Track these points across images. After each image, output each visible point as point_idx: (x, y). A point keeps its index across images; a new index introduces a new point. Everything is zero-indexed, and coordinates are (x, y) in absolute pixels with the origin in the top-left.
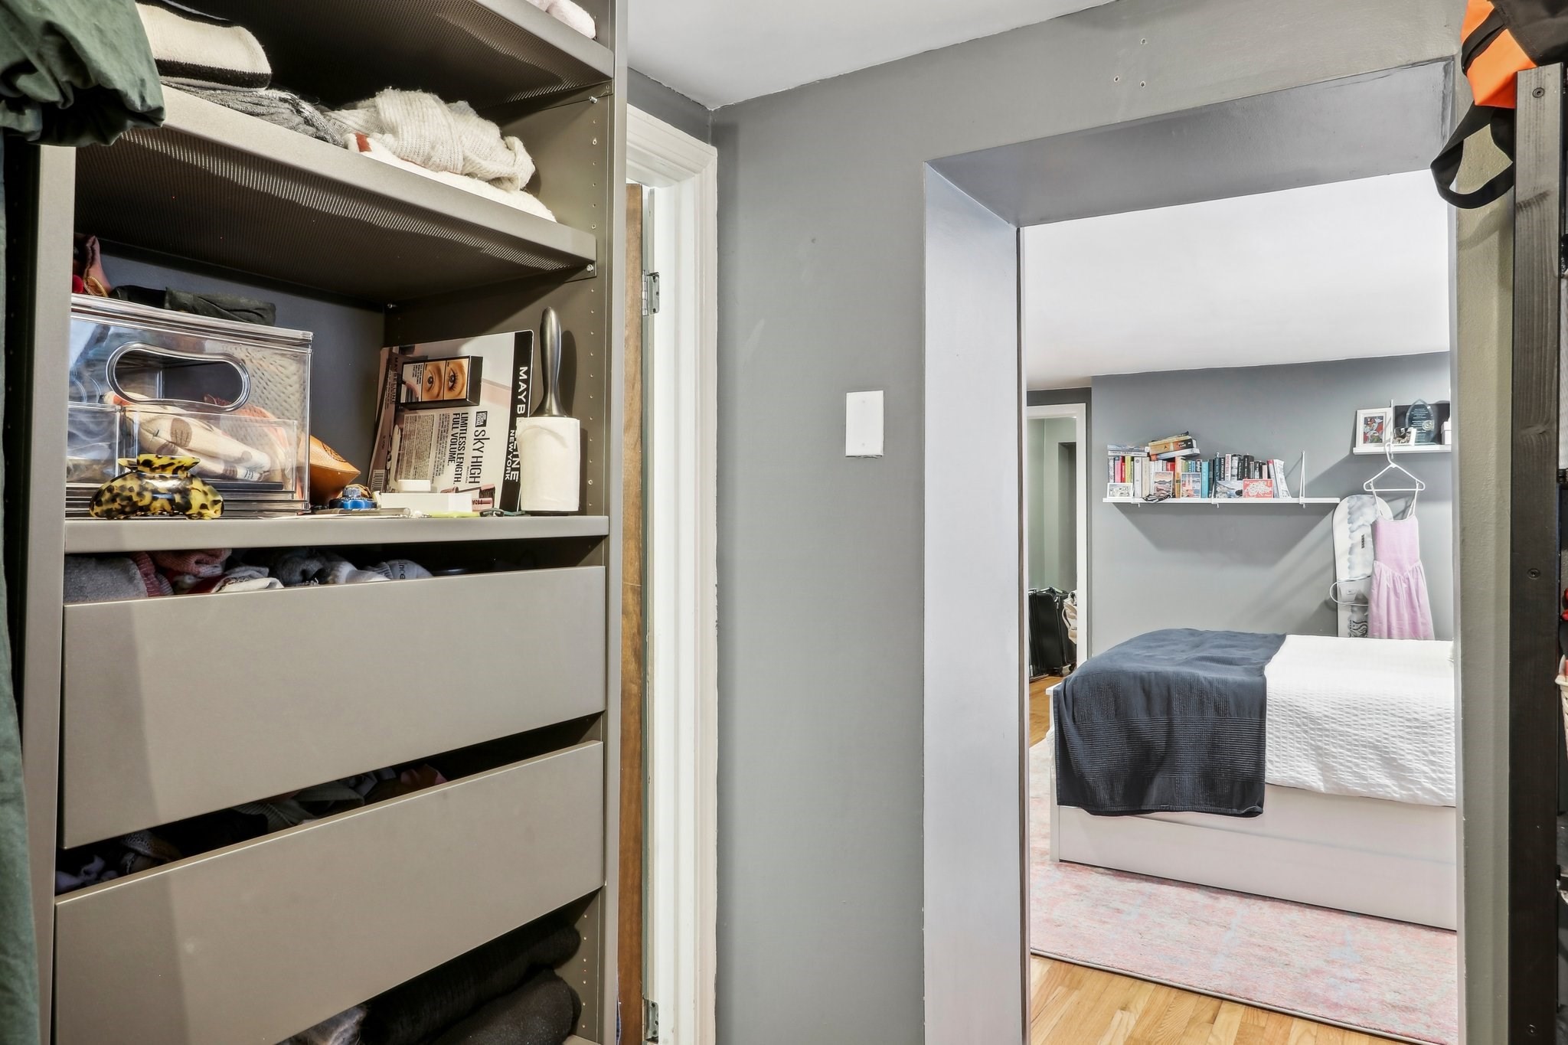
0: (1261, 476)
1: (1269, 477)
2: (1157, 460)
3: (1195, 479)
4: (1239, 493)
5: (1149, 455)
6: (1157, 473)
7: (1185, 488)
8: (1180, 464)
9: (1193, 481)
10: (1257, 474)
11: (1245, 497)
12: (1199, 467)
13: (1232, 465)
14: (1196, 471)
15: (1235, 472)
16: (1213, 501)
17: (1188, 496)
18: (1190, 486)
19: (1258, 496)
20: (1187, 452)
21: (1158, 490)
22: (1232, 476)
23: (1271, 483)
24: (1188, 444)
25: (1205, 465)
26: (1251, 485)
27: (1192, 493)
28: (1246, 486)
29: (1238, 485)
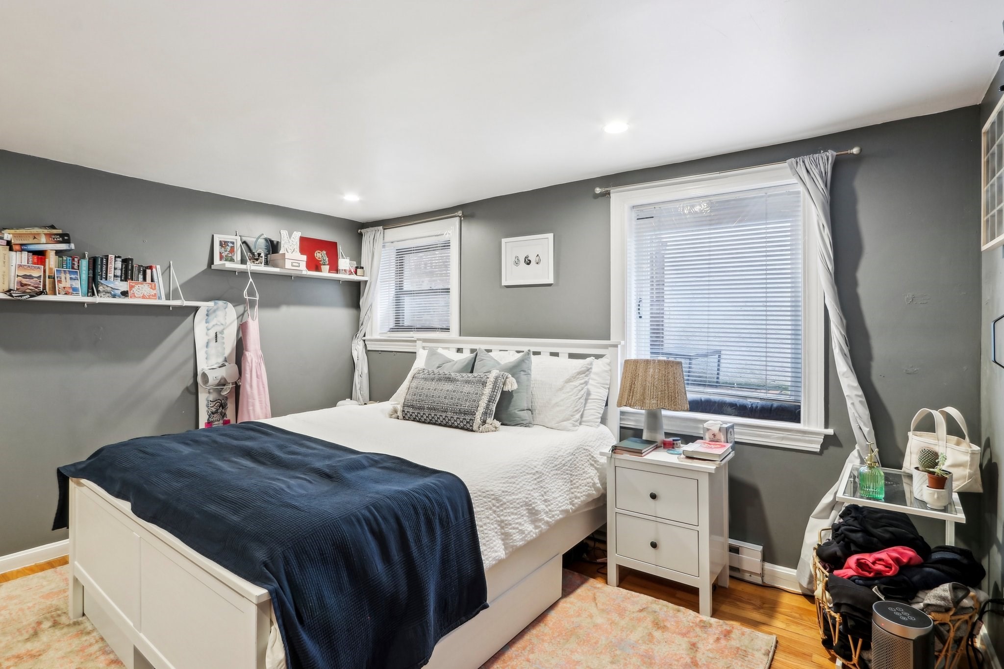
0: (145, 279)
1: (152, 280)
2: (22, 250)
3: (73, 276)
4: (125, 294)
5: (9, 243)
6: (20, 266)
7: (61, 286)
8: (52, 261)
9: (71, 279)
10: (141, 277)
11: (131, 297)
12: (76, 263)
13: (115, 266)
14: (73, 268)
15: (118, 273)
16: (97, 299)
17: (66, 294)
18: (66, 281)
19: (144, 297)
20: (63, 247)
21: (22, 285)
22: (115, 276)
23: (155, 286)
24: (65, 238)
25: (84, 263)
26: (137, 287)
27: (71, 291)
28: (132, 287)
29: (123, 286)
